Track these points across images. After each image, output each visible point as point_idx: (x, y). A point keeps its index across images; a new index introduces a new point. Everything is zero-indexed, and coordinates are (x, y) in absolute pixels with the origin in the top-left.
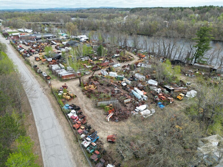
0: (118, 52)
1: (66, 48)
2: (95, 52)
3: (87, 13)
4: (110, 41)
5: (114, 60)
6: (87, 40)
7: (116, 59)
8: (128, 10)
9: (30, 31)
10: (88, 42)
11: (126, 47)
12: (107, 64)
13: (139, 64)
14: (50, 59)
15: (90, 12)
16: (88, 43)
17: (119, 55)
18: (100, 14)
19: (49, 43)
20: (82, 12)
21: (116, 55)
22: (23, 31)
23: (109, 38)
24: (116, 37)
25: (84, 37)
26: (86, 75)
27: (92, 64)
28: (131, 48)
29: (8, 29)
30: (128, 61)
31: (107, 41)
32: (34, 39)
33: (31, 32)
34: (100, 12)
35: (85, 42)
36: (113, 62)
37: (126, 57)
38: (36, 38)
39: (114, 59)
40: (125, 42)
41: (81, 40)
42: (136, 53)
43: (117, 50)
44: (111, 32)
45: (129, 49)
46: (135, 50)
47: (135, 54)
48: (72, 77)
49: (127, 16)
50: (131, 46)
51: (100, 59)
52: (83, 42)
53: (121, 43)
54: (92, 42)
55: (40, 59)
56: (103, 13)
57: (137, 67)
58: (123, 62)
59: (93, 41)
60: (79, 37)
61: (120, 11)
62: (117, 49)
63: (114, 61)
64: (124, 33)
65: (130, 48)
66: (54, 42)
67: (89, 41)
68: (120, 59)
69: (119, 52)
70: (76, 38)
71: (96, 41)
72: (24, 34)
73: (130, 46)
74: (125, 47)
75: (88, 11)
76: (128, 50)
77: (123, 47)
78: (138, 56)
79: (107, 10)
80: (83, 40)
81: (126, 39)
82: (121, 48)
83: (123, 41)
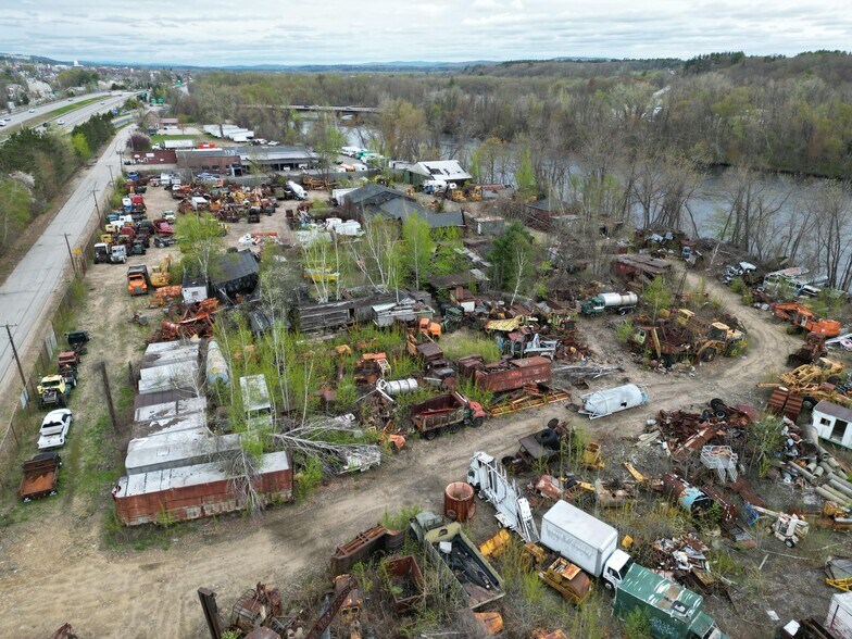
0: (625, 278)
1: (333, 222)
2: (478, 266)
3: (498, 76)
4: (580, 195)
5: (593, 337)
6: (460, 183)
7: (611, 327)
8: (672, 67)
9: (242, 135)
10: (461, 197)
11: (679, 238)
12: (539, 376)
13: (817, 416)
14: (195, 293)
15: (512, 74)
16: (459, 201)
17: (632, 297)
18: (548, 79)
19: (273, 191)
20: (481, 74)
21: (612, 298)
22: (218, 134)
23: (574, 183)
24: (618, 178)
25: (447, 171)
26: (348, 474)
27: (425, 366)
28: (710, 249)
29: (173, 124)
30: (704, 358)
31: (562, 193)
32: (227, 167)
33: (245, 139)
34: (551, 74)
35: (446, 194)
36: (588, 353)
37: (684, 322)
38: (234, 166)
39: (595, 325)
40: (672, 209)
41: (431, 182)
42: (752, 288)
43: (621, 257)
44: (591, 150)
45: (699, 254)
46: (745, 265)
47: (748, 295)
48: (212, 507)
49: (667, 89)
50: (708, 233)
51: (493, 325)
52: (437, 195)
53: (647, 209)
54: (484, 199)
55: (148, 282)
56: (565, 75)
57: (807, 449)
58: (667, 365)
59: (489, 194)
60: (422, 167)
61: (635, 69)
62: (623, 250)
63: (595, 348)
64: (670, 157)
65: (706, 246)
66: (298, 188)
67: (466, 193)
68: (640, 339)
69: (632, 276)
70: (411, 174)
71: (505, 194)
72: (212, 146)
73: (703, 234)
74: (669, 236)
75: (505, 70)
76: (692, 259)
77: (656, 237)
78: (775, 320)
79: (582, 66)
80: (439, 181)
81: (679, 194)
82: (645, 245)
83: (661, 202)
